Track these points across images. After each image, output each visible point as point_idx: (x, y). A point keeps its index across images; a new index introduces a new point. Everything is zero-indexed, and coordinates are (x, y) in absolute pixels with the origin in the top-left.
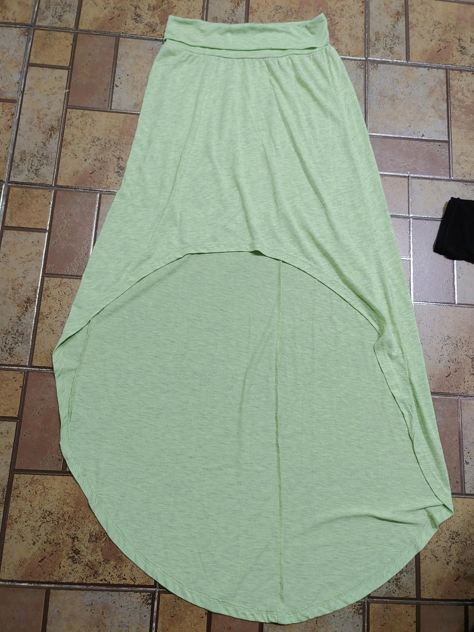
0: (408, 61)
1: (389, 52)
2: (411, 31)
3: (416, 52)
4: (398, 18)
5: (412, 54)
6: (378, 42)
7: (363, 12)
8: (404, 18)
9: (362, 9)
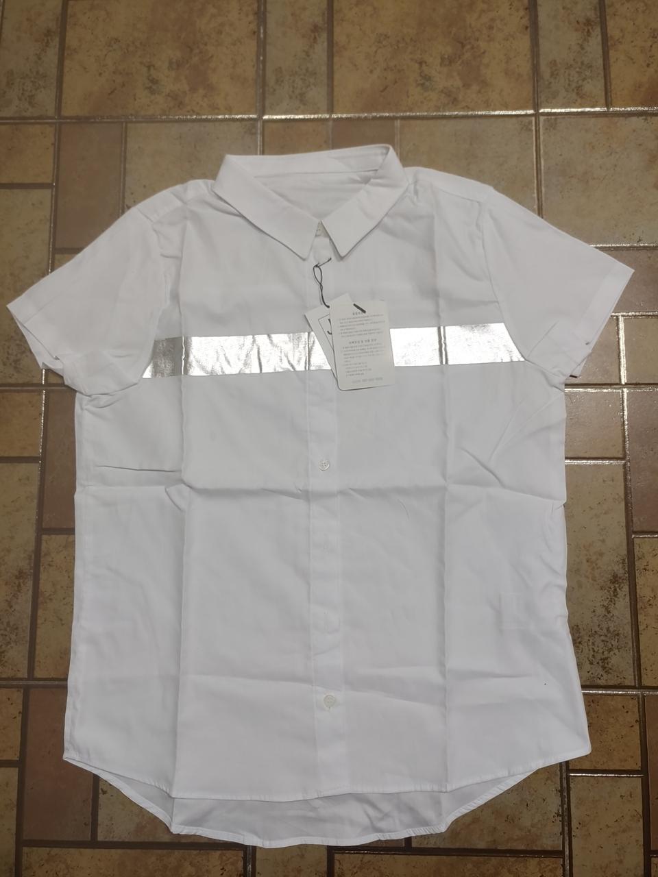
0: (608, 108)
1: (574, 96)
2: (612, 53)
3: (623, 89)
4: (588, 31)
5: (616, 94)
6: (555, 78)
7: (527, 28)
8: (599, 29)
9: (526, 21)
